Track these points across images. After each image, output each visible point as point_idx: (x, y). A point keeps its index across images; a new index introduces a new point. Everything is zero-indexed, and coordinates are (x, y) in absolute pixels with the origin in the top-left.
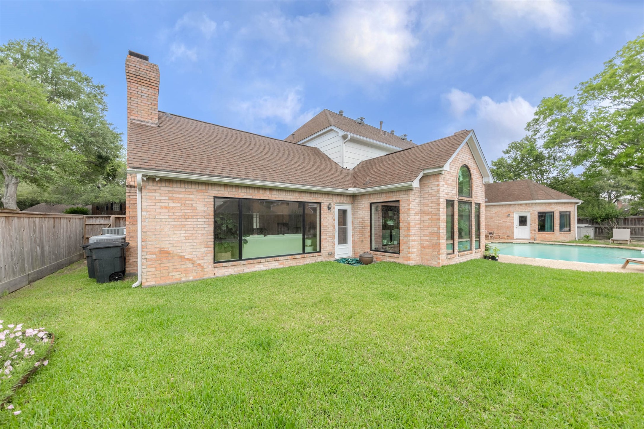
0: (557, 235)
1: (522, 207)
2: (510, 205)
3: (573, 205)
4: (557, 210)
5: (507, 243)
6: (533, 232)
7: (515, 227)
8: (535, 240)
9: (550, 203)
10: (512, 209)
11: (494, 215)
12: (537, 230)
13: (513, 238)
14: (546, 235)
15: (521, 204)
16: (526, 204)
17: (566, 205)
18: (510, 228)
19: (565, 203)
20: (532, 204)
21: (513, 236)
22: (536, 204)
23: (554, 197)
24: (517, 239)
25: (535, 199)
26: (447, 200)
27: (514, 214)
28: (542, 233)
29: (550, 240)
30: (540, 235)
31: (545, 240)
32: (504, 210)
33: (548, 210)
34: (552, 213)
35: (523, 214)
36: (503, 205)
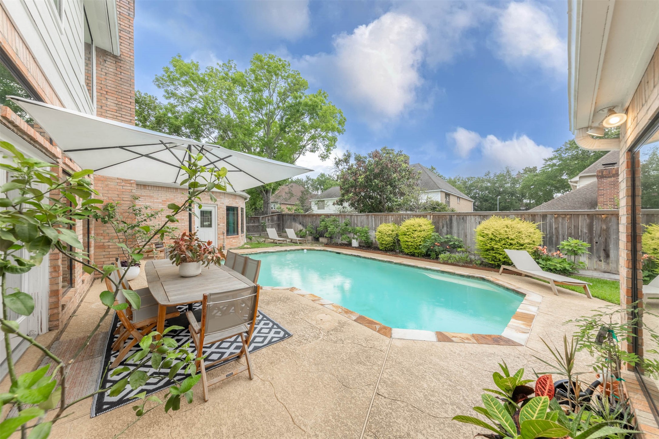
0: (240, 239)
4: (240, 205)
6: (222, 237)
7: (196, 229)
9: (235, 196)
12: (226, 233)
14: (233, 240)
20: (220, 193)
22: (224, 193)
28: (230, 237)
29: (237, 247)
30: (228, 240)
31: (232, 247)
32: (179, 199)
33: (234, 204)
34: (235, 208)
35: (207, 208)
36: (176, 189)
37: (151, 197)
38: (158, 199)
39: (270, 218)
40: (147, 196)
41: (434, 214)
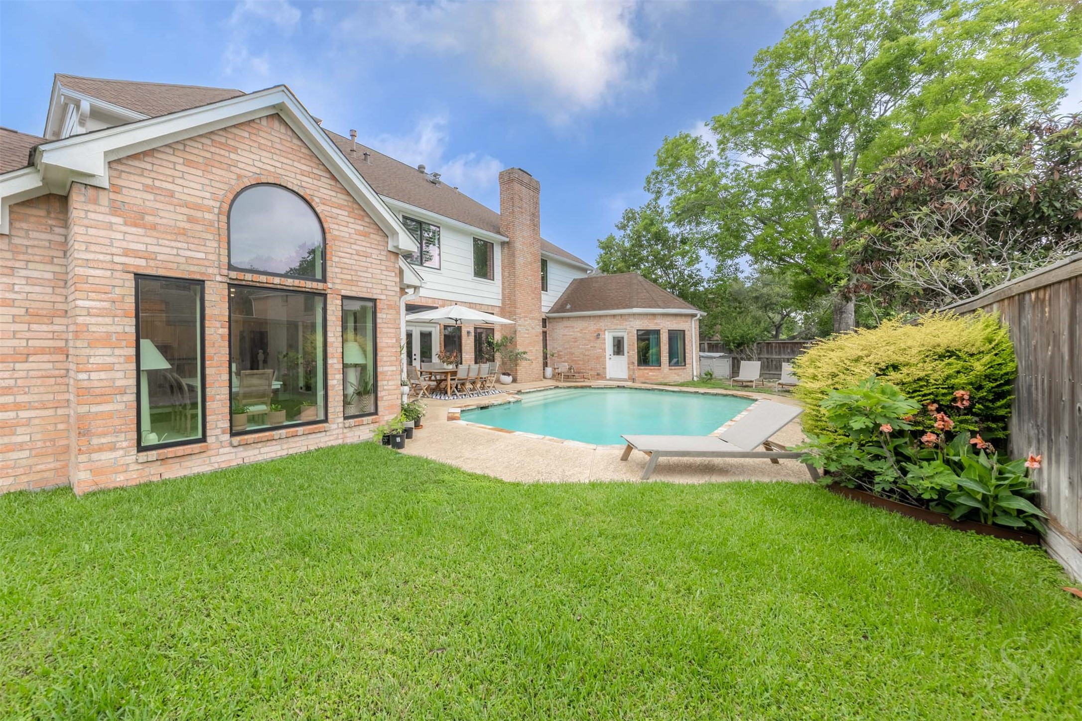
0: (665, 372)
1: (615, 321)
2: (600, 316)
3: (689, 319)
4: (665, 326)
5: (582, 387)
6: (631, 367)
7: (608, 357)
8: (634, 380)
9: (654, 315)
10: (602, 324)
11: (579, 335)
12: (636, 363)
13: (604, 378)
14: (649, 372)
15: (614, 316)
16: (621, 315)
17: (679, 318)
18: (601, 359)
19: (676, 315)
20: (629, 315)
21: (605, 373)
22: (634, 314)
23: (660, 303)
24: (611, 380)
25: (632, 307)
26: (138, 276)
27: (606, 332)
28: (643, 367)
30: (641, 371)
31: (647, 381)
32: (592, 326)
33: (652, 327)
34: (658, 332)
35: (619, 334)
36: (590, 317)
38: (577, 328)
40: (571, 327)
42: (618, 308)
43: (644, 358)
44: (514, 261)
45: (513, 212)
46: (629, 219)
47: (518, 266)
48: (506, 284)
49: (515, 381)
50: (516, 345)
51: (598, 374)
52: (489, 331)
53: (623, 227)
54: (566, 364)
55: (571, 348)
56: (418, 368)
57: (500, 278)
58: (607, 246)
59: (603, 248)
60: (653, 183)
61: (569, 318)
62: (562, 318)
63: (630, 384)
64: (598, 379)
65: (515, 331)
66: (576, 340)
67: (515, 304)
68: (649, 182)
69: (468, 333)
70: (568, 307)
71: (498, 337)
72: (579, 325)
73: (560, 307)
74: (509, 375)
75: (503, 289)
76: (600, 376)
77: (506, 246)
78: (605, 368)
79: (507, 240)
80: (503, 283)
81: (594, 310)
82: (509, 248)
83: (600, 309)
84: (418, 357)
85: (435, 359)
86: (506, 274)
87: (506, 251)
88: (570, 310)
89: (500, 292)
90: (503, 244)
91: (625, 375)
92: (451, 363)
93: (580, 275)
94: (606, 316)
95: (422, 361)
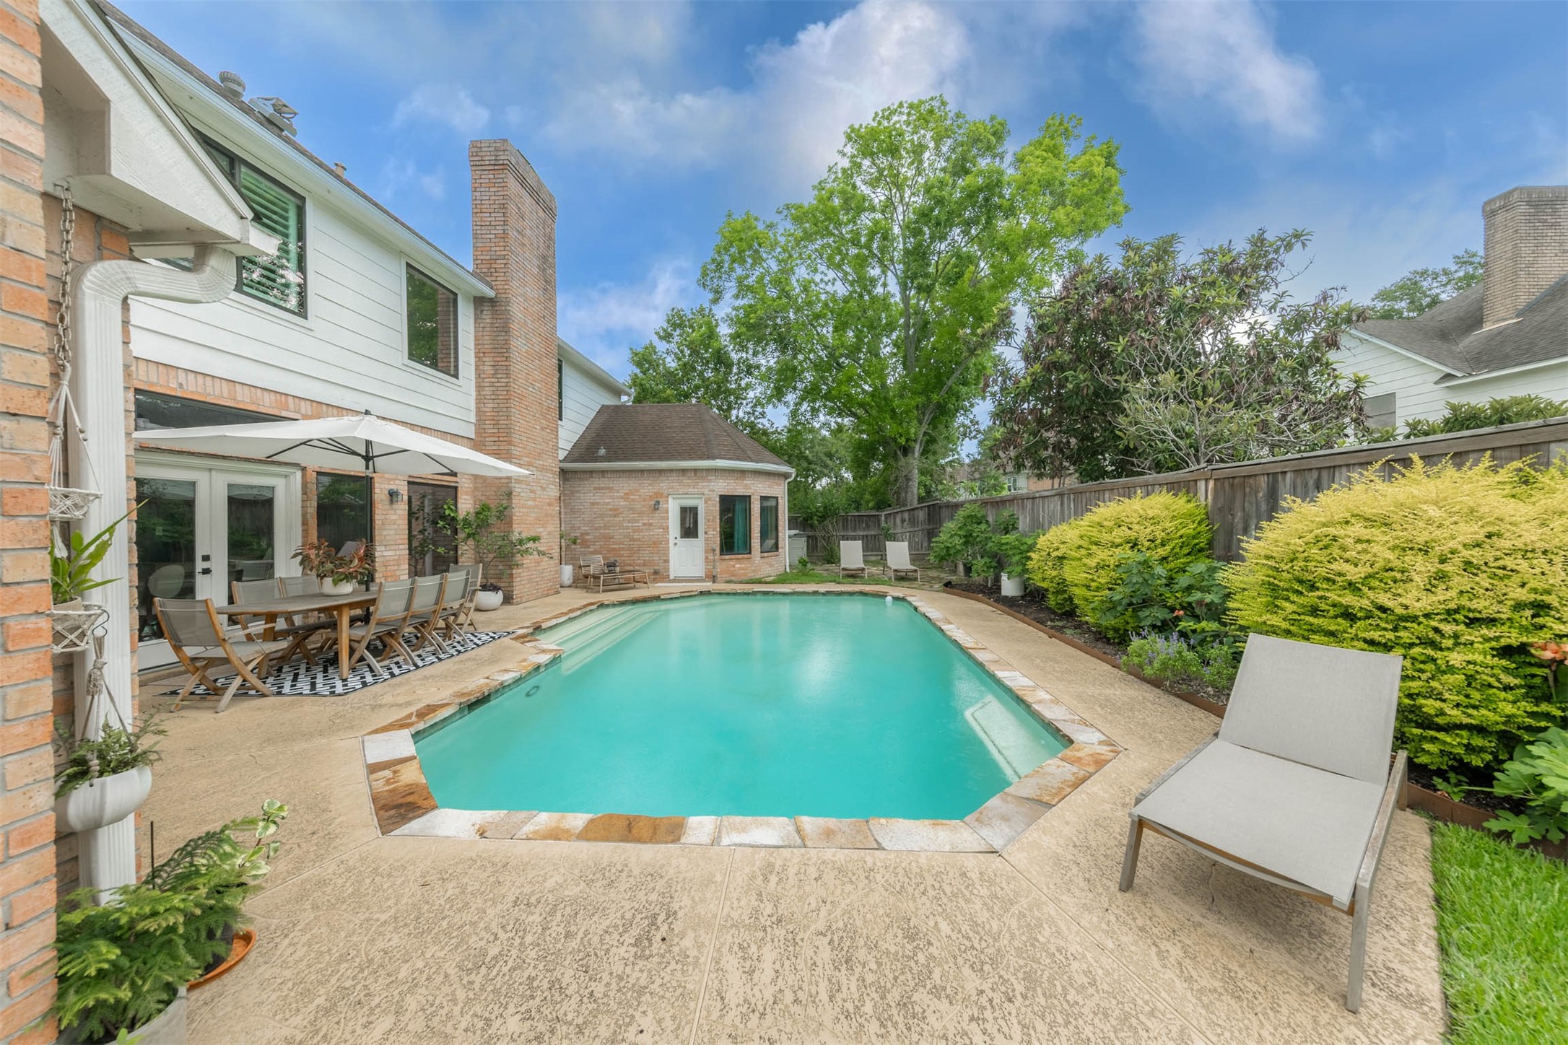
0: (756, 561)
1: (685, 480)
2: (660, 472)
3: (783, 481)
4: (756, 490)
5: (645, 600)
6: (711, 557)
7: (672, 542)
8: (714, 579)
9: (743, 472)
10: (664, 485)
11: (622, 503)
12: (718, 550)
13: (667, 580)
14: (736, 565)
15: (684, 471)
16: (696, 471)
17: (771, 479)
18: (660, 546)
19: (768, 474)
20: (708, 470)
21: (667, 570)
22: (716, 470)
23: (750, 453)
24: (676, 580)
25: (714, 458)
27: (670, 500)
28: (727, 557)
29: (743, 578)
30: (725, 564)
31: (733, 578)
32: (646, 488)
33: (740, 491)
34: (746, 499)
35: (689, 503)
36: (642, 471)
37: (610, 489)
38: (618, 492)
39: (906, 515)
40: (606, 488)
41: (1218, 474)
42: (692, 459)
43: (731, 542)
44: (507, 342)
45: (505, 236)
46: (675, 326)
47: (515, 356)
48: (488, 391)
49: (508, 600)
50: (510, 524)
51: (656, 573)
52: (441, 494)
53: (667, 337)
54: (600, 557)
55: (606, 527)
56: (220, 600)
57: (473, 375)
58: (644, 360)
59: (639, 364)
60: (710, 277)
61: (603, 472)
62: (591, 472)
63: (708, 586)
64: (655, 581)
65: (509, 494)
66: (616, 512)
67: (508, 435)
68: (704, 274)
69: (393, 495)
70: (602, 452)
71: (466, 506)
72: (624, 486)
73: (586, 450)
74: (495, 589)
75: (480, 401)
76: (659, 575)
77: (486, 307)
78: (667, 561)
79: (491, 294)
80: (479, 388)
81: (651, 459)
82: (494, 312)
83: (660, 459)
84: (220, 563)
85: (286, 566)
86: (488, 369)
87: (487, 317)
88: (606, 459)
89: (473, 406)
90: (479, 301)
91: (699, 571)
92: (348, 577)
93: (609, 401)
94: (671, 471)
95: (236, 574)
